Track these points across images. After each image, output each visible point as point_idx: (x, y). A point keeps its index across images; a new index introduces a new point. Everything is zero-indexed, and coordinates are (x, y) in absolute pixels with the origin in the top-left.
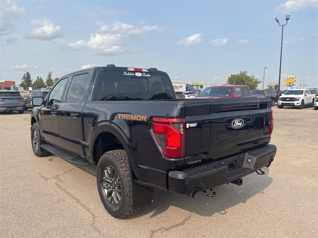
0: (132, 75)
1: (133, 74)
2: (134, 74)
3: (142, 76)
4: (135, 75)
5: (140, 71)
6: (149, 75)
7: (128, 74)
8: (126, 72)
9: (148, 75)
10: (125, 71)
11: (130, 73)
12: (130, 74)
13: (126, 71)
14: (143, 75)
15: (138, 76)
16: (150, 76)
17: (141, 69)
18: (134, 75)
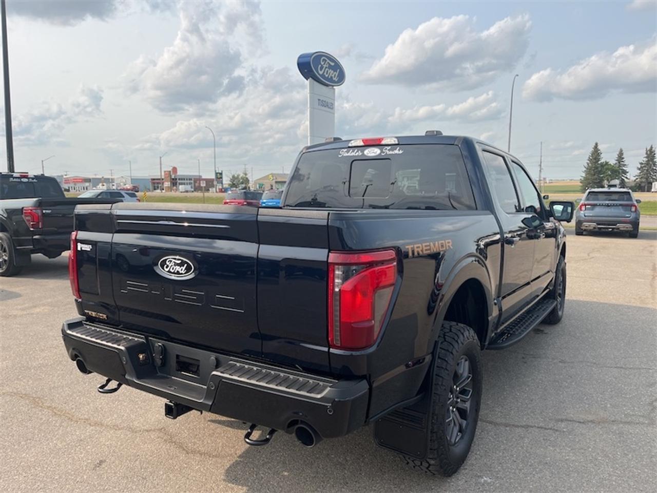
0: (357, 154)
1: (360, 152)
2: (363, 152)
3: (380, 154)
4: (363, 154)
5: (377, 144)
6: (399, 150)
7: (349, 154)
8: (346, 150)
9: (396, 152)
10: (343, 148)
11: (354, 152)
12: (353, 154)
13: (346, 148)
14: (382, 152)
15: (369, 155)
16: (401, 152)
17: (380, 140)
18: (360, 154)
